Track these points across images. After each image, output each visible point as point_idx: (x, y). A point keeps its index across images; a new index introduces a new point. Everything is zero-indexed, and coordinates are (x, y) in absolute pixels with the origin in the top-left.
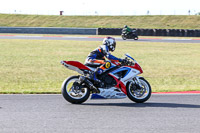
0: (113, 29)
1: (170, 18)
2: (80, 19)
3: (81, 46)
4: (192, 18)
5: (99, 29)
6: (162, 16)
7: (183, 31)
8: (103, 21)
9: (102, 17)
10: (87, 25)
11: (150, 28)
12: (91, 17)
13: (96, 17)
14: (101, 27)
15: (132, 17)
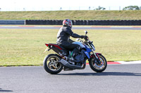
2: (13, 14)
3: (13, 33)
4: (91, 12)
6: (70, 11)
7: (85, 21)
10: (18, 18)
14: (28, 19)
15: (49, 12)
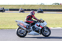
0: (14, 9)
1: (31, 5)
5: (10, 9)
6: (29, 5)
8: (11, 6)
9: (10, 5)
11: (25, 9)
12: (7, 5)
13: (8, 5)
14: (10, 8)
